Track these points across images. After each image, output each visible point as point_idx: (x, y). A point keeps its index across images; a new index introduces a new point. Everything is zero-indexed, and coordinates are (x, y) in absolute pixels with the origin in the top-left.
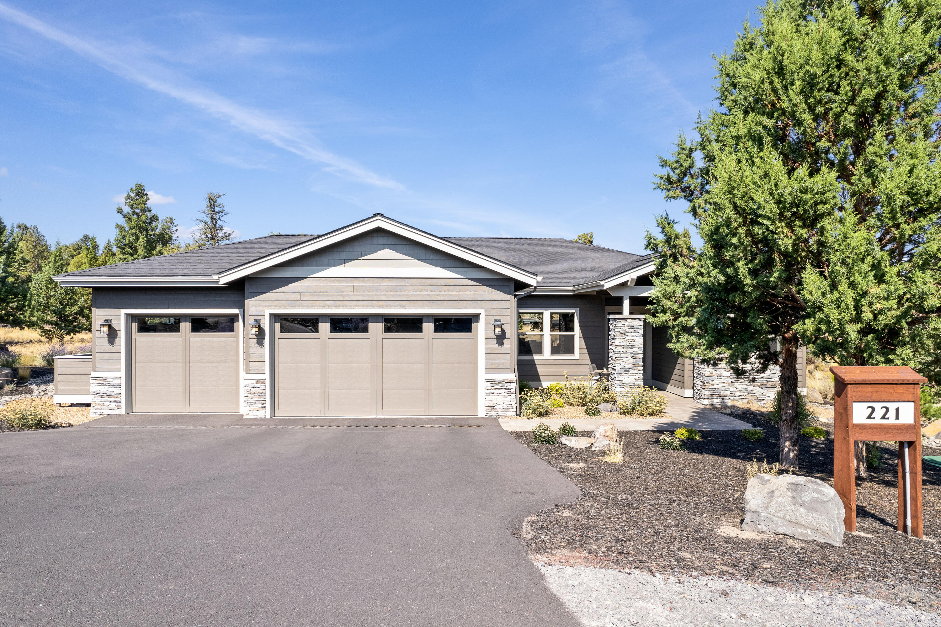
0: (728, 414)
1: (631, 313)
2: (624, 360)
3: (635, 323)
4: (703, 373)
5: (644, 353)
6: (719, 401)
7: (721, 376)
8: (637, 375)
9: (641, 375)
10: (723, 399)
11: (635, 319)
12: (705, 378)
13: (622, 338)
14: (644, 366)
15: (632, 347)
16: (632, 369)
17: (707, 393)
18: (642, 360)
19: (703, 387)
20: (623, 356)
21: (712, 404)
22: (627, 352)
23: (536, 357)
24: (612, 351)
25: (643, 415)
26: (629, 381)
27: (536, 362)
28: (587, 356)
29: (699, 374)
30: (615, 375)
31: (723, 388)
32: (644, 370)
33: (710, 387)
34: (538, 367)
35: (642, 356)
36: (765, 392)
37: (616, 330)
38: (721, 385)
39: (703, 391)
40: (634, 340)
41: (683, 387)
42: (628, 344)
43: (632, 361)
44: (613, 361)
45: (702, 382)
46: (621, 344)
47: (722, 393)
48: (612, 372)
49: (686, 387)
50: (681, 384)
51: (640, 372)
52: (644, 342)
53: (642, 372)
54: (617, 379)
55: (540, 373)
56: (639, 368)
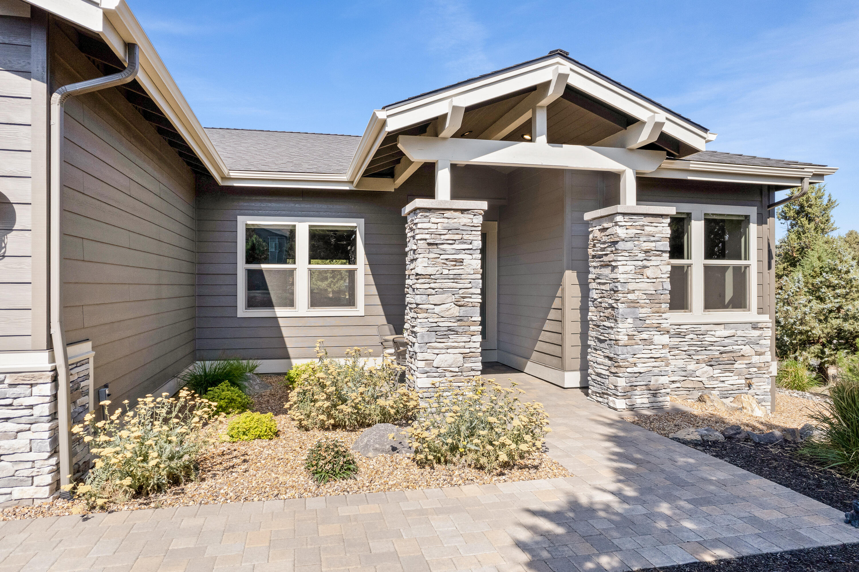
0: (695, 444)
1: (454, 196)
2: (437, 309)
3: (465, 219)
4: (613, 337)
5: (483, 293)
6: (646, 401)
7: (652, 343)
8: (467, 345)
9: (478, 345)
10: (654, 395)
11: (463, 211)
12: (619, 350)
13: (432, 255)
14: (483, 323)
15: (456, 278)
16: (457, 333)
17: (621, 382)
18: (478, 310)
19: (613, 370)
20: (433, 299)
21: (632, 408)
22: (443, 291)
23: (280, 312)
24: (410, 291)
25: (482, 468)
26: (450, 362)
27: (281, 322)
28: (380, 310)
29: (602, 341)
30: (416, 348)
31: (656, 370)
32: (483, 333)
33: (629, 370)
34: (285, 332)
35: (478, 299)
36: (716, 372)
37: (418, 237)
38: (652, 363)
39: (612, 378)
40: (461, 261)
41: (562, 368)
42: (446, 272)
43: (456, 311)
44: (412, 314)
45: (610, 359)
46: (430, 271)
47: (655, 382)
48: (411, 338)
49: (567, 366)
50: (555, 361)
51: (474, 338)
52: (483, 266)
53: (479, 338)
54: (420, 356)
55: (289, 343)
56: (472, 328)
